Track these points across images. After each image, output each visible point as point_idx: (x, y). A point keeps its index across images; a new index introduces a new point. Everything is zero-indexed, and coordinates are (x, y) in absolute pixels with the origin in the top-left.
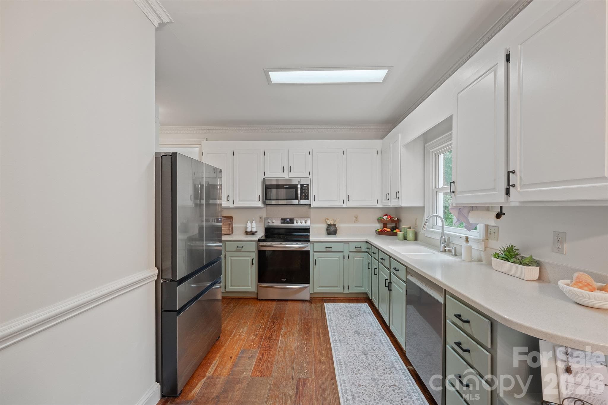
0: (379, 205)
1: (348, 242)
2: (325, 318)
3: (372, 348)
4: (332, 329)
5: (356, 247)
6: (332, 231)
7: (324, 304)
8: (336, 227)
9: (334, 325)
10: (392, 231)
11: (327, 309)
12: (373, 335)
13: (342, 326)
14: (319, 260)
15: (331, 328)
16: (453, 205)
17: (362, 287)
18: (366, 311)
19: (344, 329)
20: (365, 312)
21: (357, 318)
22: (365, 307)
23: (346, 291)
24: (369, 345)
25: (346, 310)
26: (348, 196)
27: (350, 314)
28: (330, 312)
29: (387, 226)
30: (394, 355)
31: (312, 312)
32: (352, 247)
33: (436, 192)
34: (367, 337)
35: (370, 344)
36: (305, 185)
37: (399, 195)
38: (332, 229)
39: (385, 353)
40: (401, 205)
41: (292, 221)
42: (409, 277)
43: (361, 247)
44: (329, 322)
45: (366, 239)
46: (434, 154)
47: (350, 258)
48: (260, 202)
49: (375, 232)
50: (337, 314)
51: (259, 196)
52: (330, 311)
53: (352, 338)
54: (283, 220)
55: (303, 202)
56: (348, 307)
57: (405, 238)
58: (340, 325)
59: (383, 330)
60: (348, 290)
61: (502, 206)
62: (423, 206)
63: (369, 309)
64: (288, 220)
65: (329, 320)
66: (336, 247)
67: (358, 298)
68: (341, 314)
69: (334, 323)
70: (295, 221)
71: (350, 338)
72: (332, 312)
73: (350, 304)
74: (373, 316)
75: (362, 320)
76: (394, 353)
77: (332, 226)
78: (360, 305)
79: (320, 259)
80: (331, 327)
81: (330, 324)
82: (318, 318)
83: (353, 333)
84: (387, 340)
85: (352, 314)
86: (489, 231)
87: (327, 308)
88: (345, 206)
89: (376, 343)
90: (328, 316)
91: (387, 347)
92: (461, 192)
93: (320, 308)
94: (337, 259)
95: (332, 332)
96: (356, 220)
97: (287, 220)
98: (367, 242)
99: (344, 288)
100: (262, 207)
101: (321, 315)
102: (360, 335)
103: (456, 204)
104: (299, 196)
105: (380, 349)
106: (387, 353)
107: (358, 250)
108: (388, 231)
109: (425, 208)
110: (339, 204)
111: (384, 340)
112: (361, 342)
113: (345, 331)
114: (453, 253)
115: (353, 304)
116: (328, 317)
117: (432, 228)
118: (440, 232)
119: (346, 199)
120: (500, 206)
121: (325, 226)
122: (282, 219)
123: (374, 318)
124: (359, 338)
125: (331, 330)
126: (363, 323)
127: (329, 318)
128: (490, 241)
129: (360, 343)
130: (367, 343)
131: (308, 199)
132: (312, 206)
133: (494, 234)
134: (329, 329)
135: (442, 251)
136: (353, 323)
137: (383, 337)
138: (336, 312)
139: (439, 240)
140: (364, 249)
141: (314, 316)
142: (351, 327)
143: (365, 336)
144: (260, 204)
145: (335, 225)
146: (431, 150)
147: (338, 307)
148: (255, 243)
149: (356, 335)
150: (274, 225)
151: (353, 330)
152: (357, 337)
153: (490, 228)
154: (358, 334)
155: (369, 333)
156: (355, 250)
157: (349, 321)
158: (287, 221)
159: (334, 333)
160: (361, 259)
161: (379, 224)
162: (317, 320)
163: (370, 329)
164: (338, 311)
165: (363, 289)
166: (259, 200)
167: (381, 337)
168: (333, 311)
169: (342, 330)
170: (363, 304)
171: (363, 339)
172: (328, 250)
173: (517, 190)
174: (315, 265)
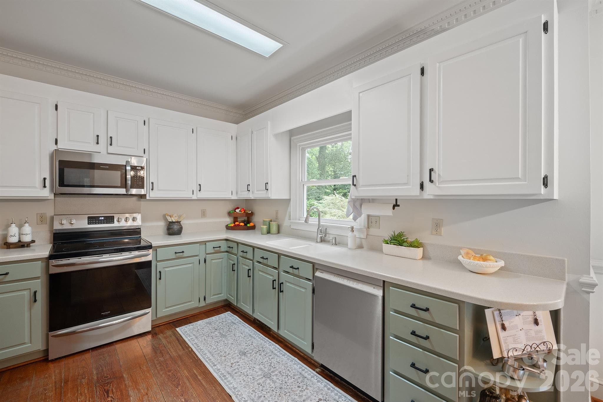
0: (234, 197)
1: (205, 243)
2: (190, 349)
3: (270, 365)
4: (209, 361)
5: (214, 248)
6: (176, 230)
7: (176, 330)
8: (181, 225)
9: (208, 355)
10: (245, 225)
11: (186, 336)
12: (261, 349)
13: (219, 352)
14: (166, 271)
15: (207, 362)
16: (352, 198)
17: (221, 294)
18: (233, 321)
19: (225, 355)
20: (234, 323)
21: (230, 334)
22: (228, 316)
23: (202, 304)
24: (265, 364)
25: (211, 328)
26: (200, 185)
27: (219, 331)
28: (191, 339)
29: (238, 220)
30: (296, 362)
31: (165, 347)
32: (210, 248)
33: (303, 185)
34: (256, 353)
35: (266, 361)
36: (139, 167)
37: (269, 187)
38: (176, 227)
39: (286, 365)
40: (270, 197)
41: (110, 219)
42: (318, 274)
43: (220, 247)
44: (199, 352)
45: (227, 237)
46: (301, 147)
47: (206, 262)
48: (45, 189)
49: (225, 227)
50: (203, 338)
51: (45, 179)
52: (191, 337)
53: (241, 363)
54: (92, 220)
55: (134, 191)
56: (210, 323)
57: (269, 232)
58: (215, 352)
59: (267, 339)
60: (204, 302)
61: (397, 199)
62: (289, 198)
63: (236, 318)
64: (103, 218)
65: (197, 350)
66: (188, 251)
67: (216, 308)
68: (207, 335)
69: (206, 352)
70: (115, 220)
71: (238, 364)
72: (193, 337)
73: (211, 318)
74: (246, 325)
75: (238, 334)
76: (294, 361)
77: (176, 223)
78: (222, 315)
79: (166, 269)
80: (207, 360)
81: (202, 356)
82: (180, 353)
83: (238, 356)
84: (278, 348)
85: (221, 331)
86: (370, 220)
87: (184, 334)
88: (194, 197)
89: (271, 357)
90: (192, 344)
91: (283, 357)
92: (363, 186)
93: (174, 338)
94: (190, 265)
95: (212, 365)
96: (204, 214)
97: (100, 218)
98: (227, 240)
99: (199, 300)
100: (49, 198)
101: (181, 347)
102: (247, 354)
103: (355, 197)
104: (129, 182)
105: (279, 362)
106: (289, 364)
107: (217, 250)
108: (242, 226)
109: (291, 199)
110: (187, 195)
111: (276, 350)
112: (255, 364)
113: (227, 357)
114: (334, 243)
115: (213, 318)
116: (193, 346)
117: (299, 220)
118: (317, 224)
119: (196, 188)
120: (396, 199)
121: (162, 224)
122: (89, 218)
123: (248, 327)
124: (249, 360)
125: (209, 364)
126: (240, 338)
127: (195, 348)
128: (370, 229)
129: (254, 366)
130: (262, 361)
131: (143, 188)
132: (148, 198)
133: (375, 222)
134: (206, 364)
135: (319, 242)
136: (230, 342)
137: (273, 347)
138: (200, 335)
139: (316, 232)
140: (224, 248)
141: (171, 352)
142: (231, 349)
143: (253, 354)
144: (46, 193)
145: (179, 222)
146: (298, 143)
147: (199, 328)
148: (40, 262)
149: (243, 357)
150: (74, 227)
151: (236, 352)
152: (246, 359)
153: (371, 217)
154: (244, 354)
155: (255, 348)
156: (213, 251)
157: (224, 341)
158: (101, 220)
159: (215, 365)
160: (220, 260)
161: (230, 218)
162: (180, 357)
163: (252, 342)
164: (201, 333)
165: (223, 296)
166: (45, 187)
167: (271, 347)
168: (194, 335)
169: (223, 358)
170: (226, 314)
171: (253, 358)
172: (179, 255)
173: (435, 185)
174: (160, 279)
